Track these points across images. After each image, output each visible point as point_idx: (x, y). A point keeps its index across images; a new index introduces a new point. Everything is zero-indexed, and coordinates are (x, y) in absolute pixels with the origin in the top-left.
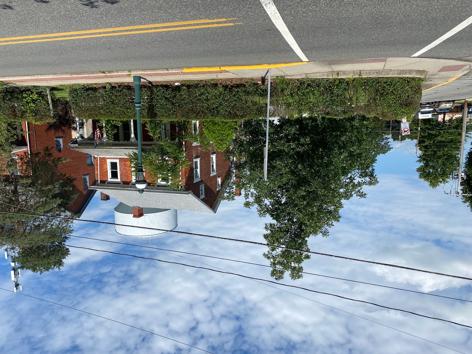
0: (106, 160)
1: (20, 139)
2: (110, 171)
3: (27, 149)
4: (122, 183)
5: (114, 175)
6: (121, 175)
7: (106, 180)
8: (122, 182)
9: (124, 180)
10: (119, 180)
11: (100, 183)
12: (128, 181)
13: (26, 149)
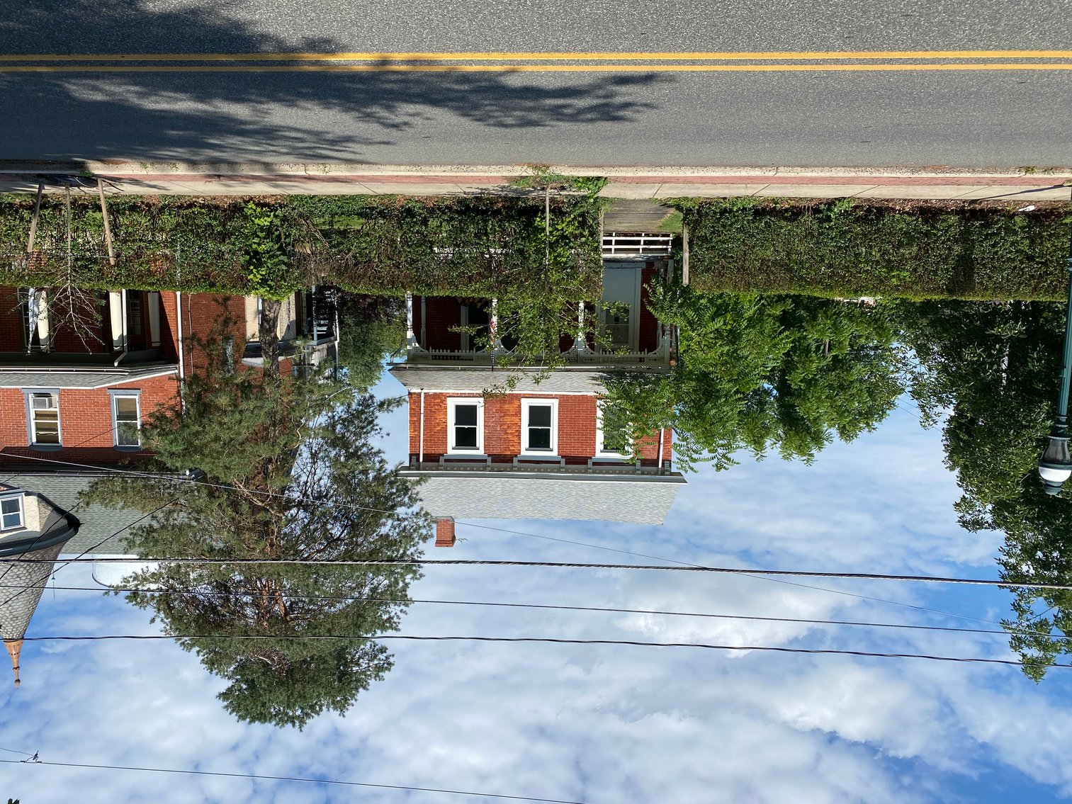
0: (444, 402)
1: (158, 345)
2: (454, 427)
3: (176, 371)
4: (490, 458)
5: (466, 438)
6: (487, 439)
7: (441, 452)
8: (489, 455)
9: (495, 452)
10: (480, 451)
11: (423, 461)
12: (508, 453)
13: (173, 372)
